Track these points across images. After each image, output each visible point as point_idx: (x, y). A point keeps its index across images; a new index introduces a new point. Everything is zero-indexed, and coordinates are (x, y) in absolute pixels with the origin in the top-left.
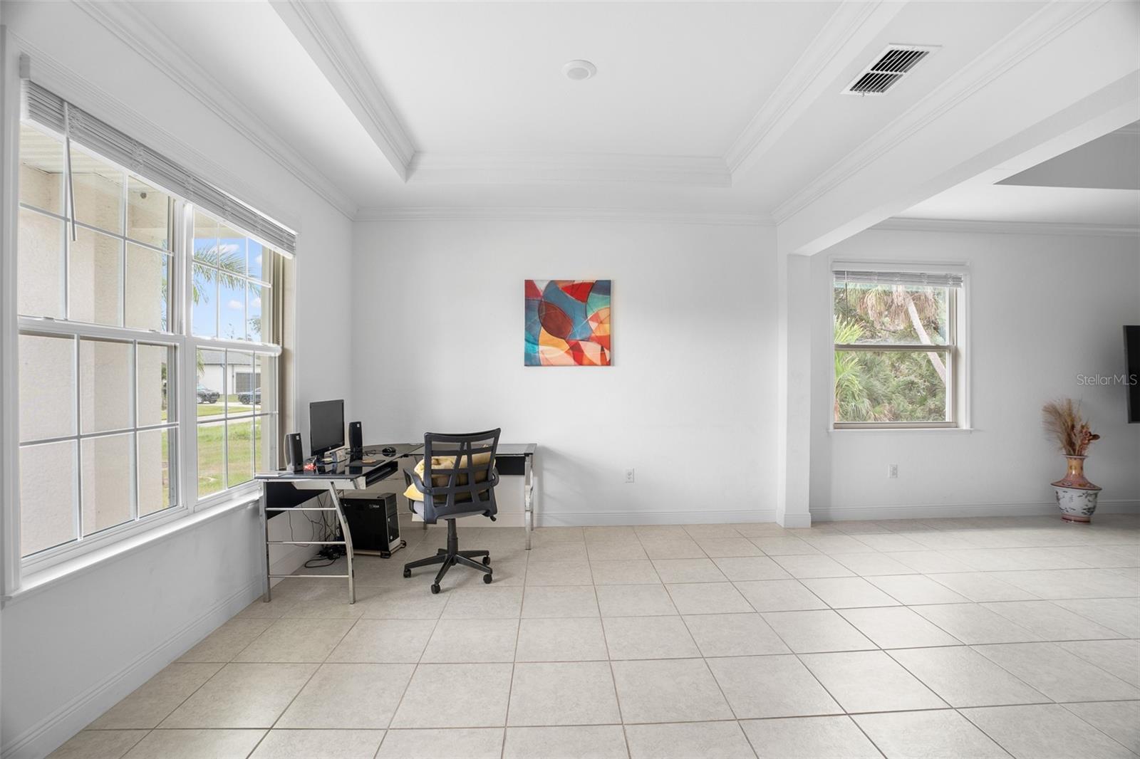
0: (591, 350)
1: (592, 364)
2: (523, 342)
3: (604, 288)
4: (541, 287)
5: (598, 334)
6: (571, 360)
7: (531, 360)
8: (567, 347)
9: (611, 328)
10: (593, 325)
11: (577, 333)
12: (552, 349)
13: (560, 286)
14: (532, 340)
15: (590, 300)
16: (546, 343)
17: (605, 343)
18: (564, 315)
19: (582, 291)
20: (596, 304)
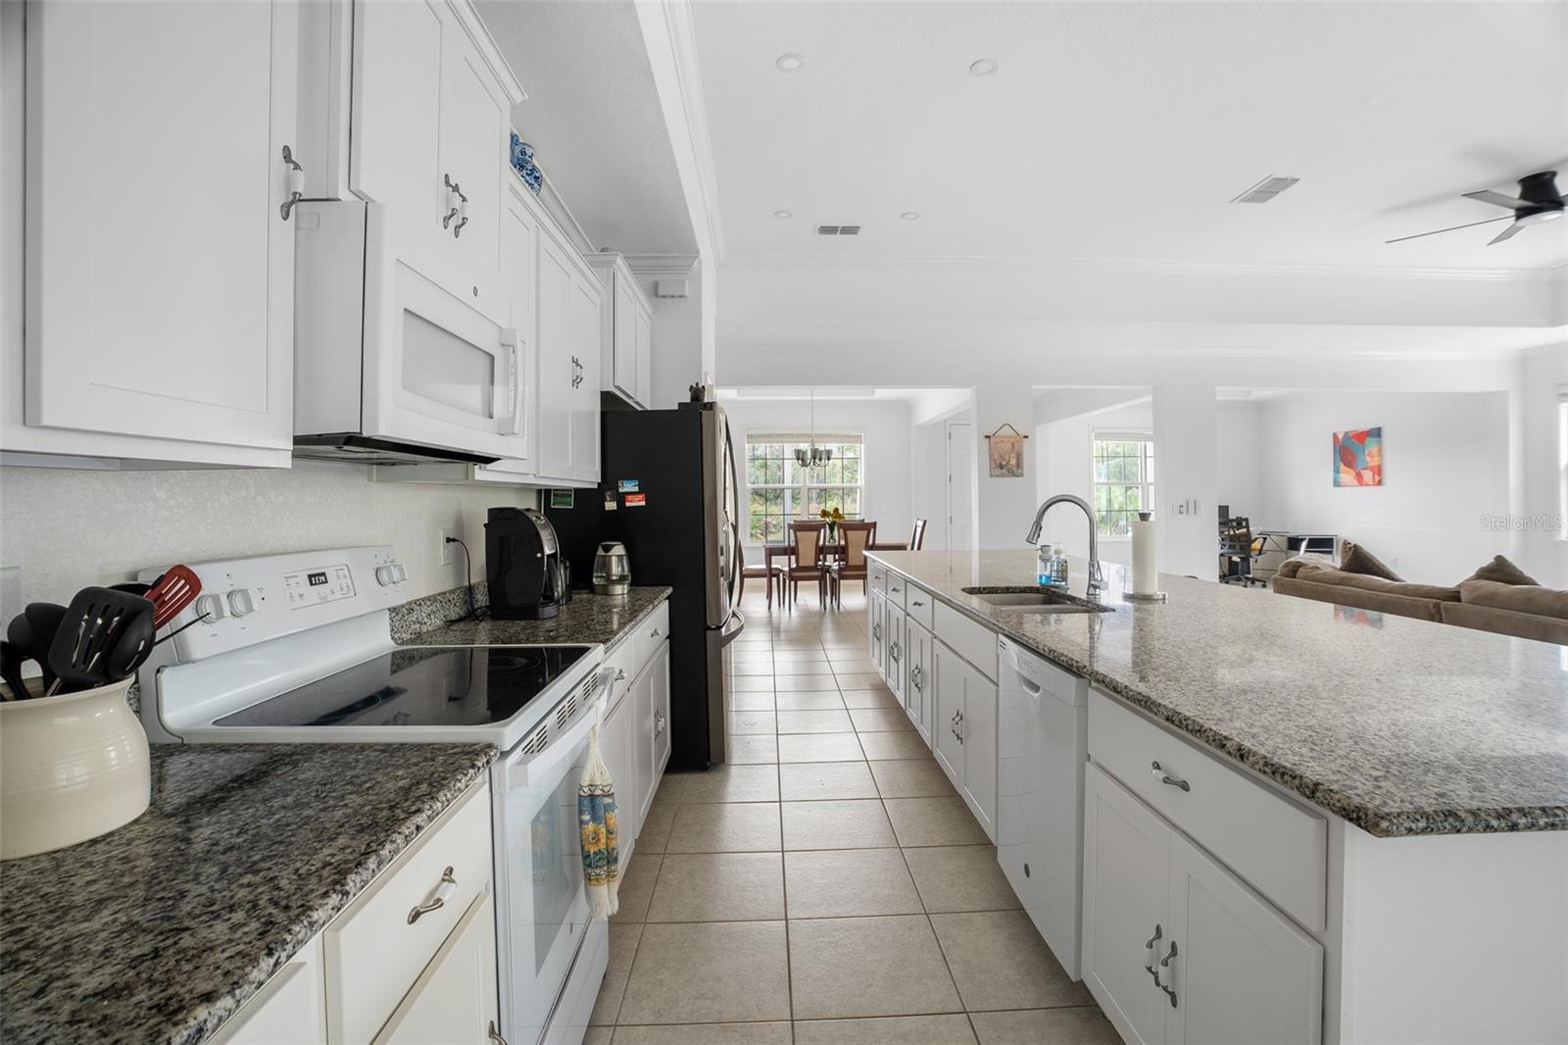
0: (1367, 475)
1: (1368, 485)
2: (1332, 473)
3: (1377, 433)
4: (1340, 436)
5: (1371, 464)
6: (1356, 483)
7: (1337, 483)
8: (1354, 474)
9: (1381, 460)
10: (1368, 459)
11: (1359, 464)
12: (1347, 476)
13: (1351, 434)
14: (1337, 471)
15: (1366, 443)
16: (1344, 472)
17: (1378, 471)
18: (1352, 454)
19: (1362, 437)
20: (1371, 444)
